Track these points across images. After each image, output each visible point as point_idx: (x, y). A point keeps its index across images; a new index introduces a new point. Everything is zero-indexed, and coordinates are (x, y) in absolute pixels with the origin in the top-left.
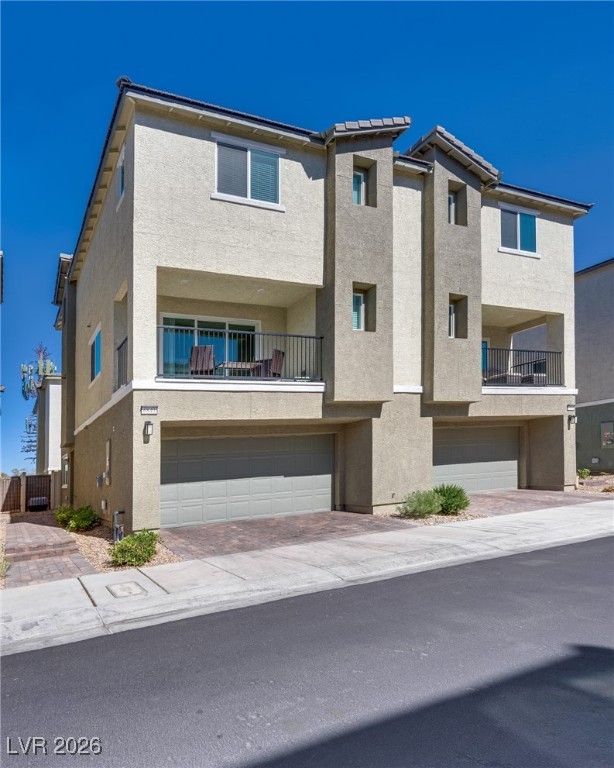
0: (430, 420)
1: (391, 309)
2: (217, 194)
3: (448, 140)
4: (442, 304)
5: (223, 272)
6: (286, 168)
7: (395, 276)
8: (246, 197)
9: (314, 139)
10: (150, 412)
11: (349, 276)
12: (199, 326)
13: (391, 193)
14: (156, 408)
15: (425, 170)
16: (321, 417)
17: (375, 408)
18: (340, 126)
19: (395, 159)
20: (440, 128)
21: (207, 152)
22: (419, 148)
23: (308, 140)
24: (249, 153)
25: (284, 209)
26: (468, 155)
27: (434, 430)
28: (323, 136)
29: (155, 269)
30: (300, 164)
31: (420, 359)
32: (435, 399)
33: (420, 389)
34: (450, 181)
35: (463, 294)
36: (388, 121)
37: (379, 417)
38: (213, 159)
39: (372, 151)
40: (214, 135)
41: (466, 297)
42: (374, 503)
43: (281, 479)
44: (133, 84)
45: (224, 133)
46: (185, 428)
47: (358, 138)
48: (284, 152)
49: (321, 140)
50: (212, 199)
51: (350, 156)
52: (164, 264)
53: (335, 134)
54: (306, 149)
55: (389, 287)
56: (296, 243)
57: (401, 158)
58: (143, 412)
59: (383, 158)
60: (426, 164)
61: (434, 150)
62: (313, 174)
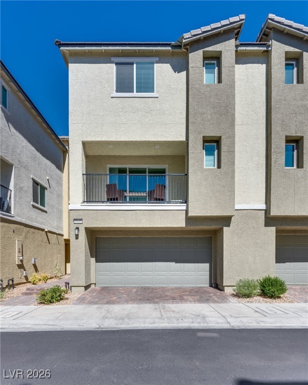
0: (274, 229)
1: (234, 152)
2: (116, 94)
3: (279, 23)
4: (279, 145)
5: (119, 140)
6: (159, 69)
7: (237, 128)
8: (133, 92)
9: (174, 47)
10: (78, 222)
11: (200, 133)
12: (129, 173)
13: (234, 71)
14: (81, 220)
15: (265, 49)
16: (184, 226)
17: (226, 220)
18: (186, 35)
19: (237, 46)
20: (271, 16)
21: (110, 70)
22: (262, 34)
23: (170, 48)
24: (135, 65)
25: (157, 96)
26: (299, 29)
27: (277, 236)
28: (179, 44)
29: (81, 143)
30: (169, 64)
31: (264, 186)
32: (272, 214)
33: (264, 207)
34: (286, 53)
35: (299, 135)
36: (224, 22)
37: (229, 226)
38: (113, 73)
39: (218, 45)
40: (113, 59)
41: (303, 137)
42: (224, 284)
43: (173, 264)
44: (62, 42)
45: (119, 56)
46: (112, 231)
47: (206, 38)
48: (157, 59)
49: (179, 47)
50: (112, 97)
51: (200, 52)
52: (85, 139)
53: (184, 41)
54: (173, 54)
55: (233, 137)
56: (166, 115)
57: (242, 45)
58: (75, 222)
59: (227, 48)
60: (265, 44)
61: (272, 32)
62: (177, 69)
